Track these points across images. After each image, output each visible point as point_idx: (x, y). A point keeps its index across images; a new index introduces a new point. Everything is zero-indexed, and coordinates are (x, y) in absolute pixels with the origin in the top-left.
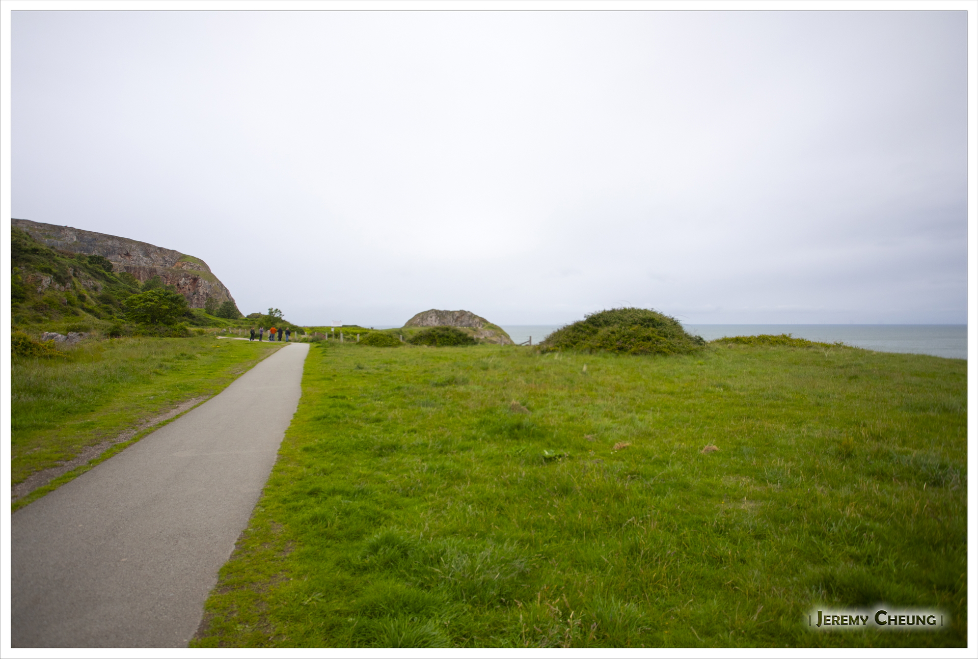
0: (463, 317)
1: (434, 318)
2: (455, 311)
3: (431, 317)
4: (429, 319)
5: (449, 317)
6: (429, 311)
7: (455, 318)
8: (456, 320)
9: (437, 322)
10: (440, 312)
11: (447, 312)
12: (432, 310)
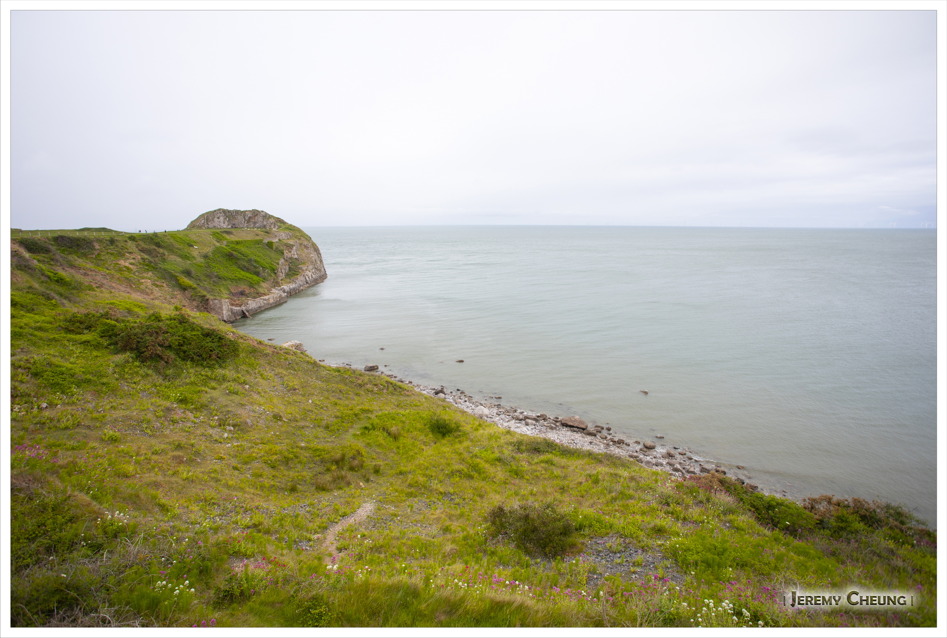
0: (256, 218)
1: (222, 219)
2: (247, 211)
3: (218, 218)
4: (216, 219)
5: (240, 218)
6: (215, 211)
7: (247, 218)
8: (248, 221)
9: (226, 223)
10: (229, 211)
11: (237, 212)
12: (220, 209)
